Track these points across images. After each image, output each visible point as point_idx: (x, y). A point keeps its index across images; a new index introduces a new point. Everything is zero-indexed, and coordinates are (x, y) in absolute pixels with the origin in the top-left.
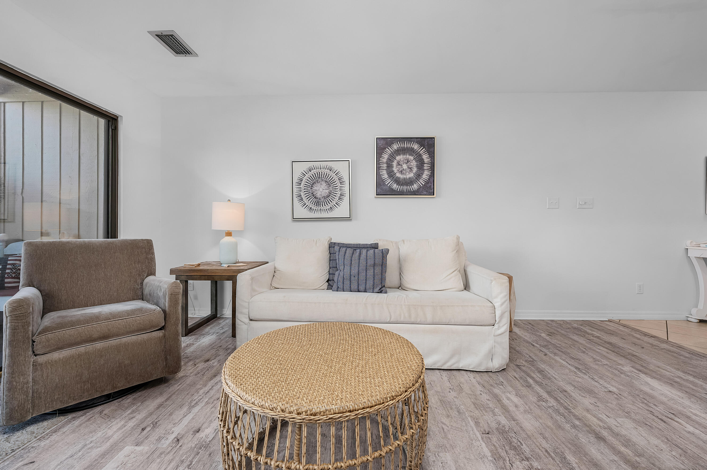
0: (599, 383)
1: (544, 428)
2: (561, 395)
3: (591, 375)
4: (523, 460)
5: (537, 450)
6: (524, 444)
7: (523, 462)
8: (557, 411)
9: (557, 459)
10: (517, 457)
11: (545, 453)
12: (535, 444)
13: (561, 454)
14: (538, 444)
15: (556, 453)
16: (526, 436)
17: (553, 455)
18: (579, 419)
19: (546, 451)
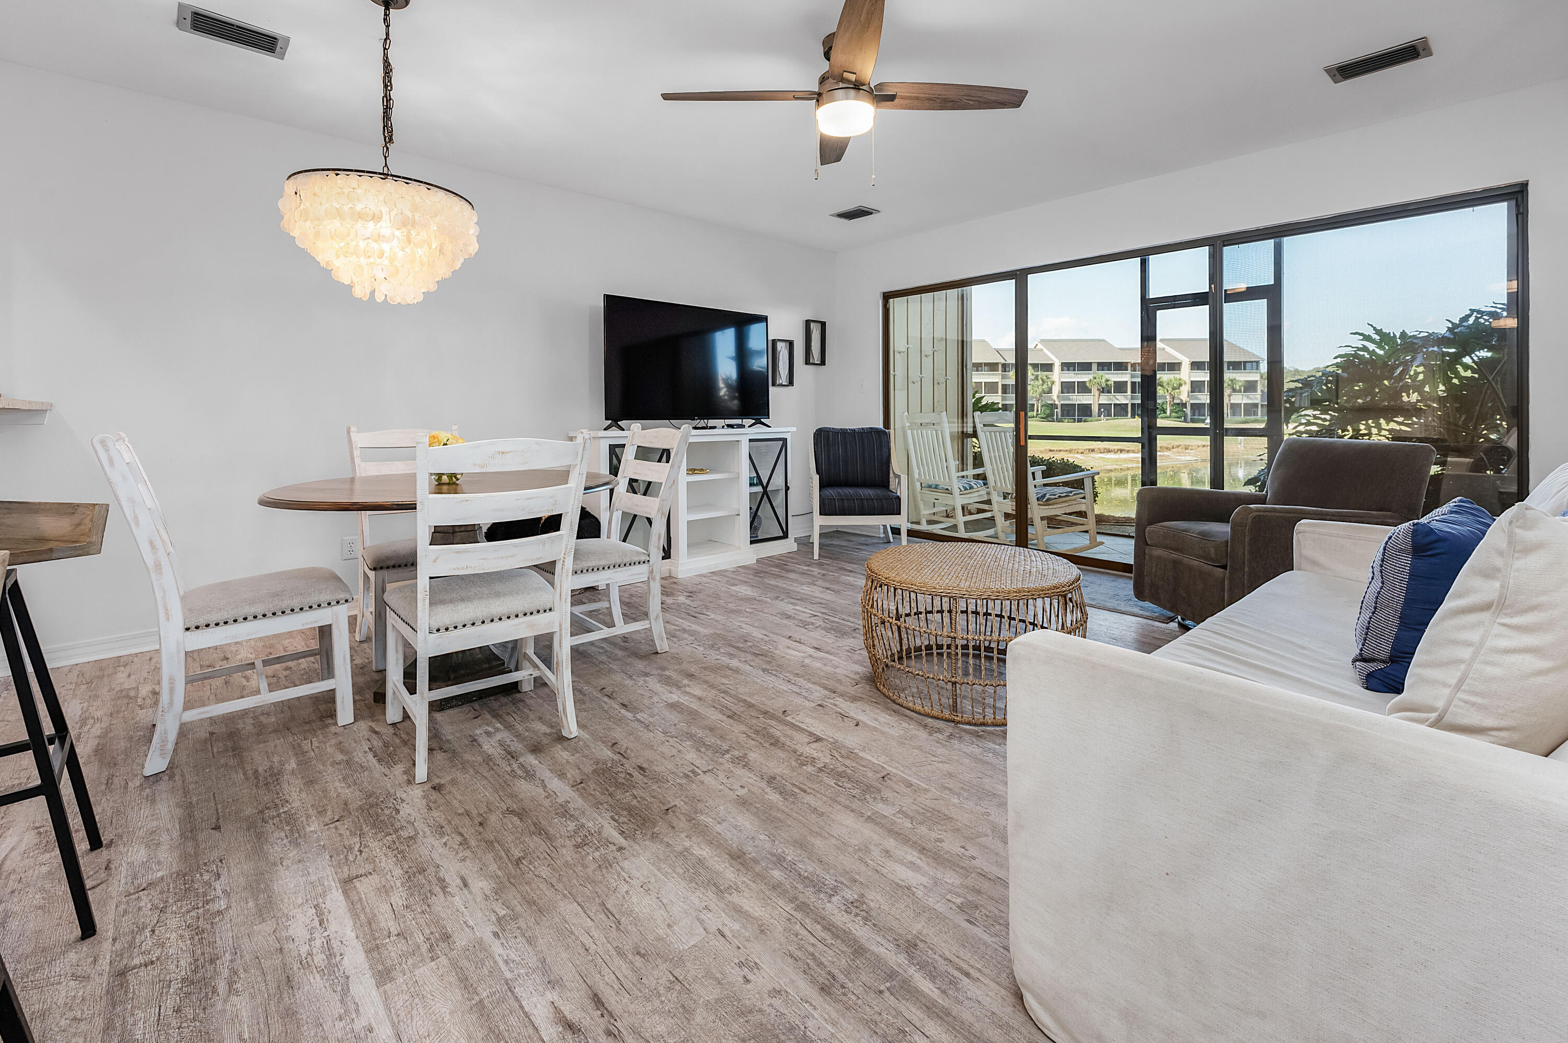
1: (822, 828)
4: (825, 767)
5: (815, 786)
6: (834, 785)
7: (823, 765)
9: (789, 787)
10: (831, 767)
11: (806, 788)
12: (821, 793)
13: (786, 797)
14: (819, 795)
15: (793, 795)
16: (839, 799)
17: (796, 790)
19: (805, 791)
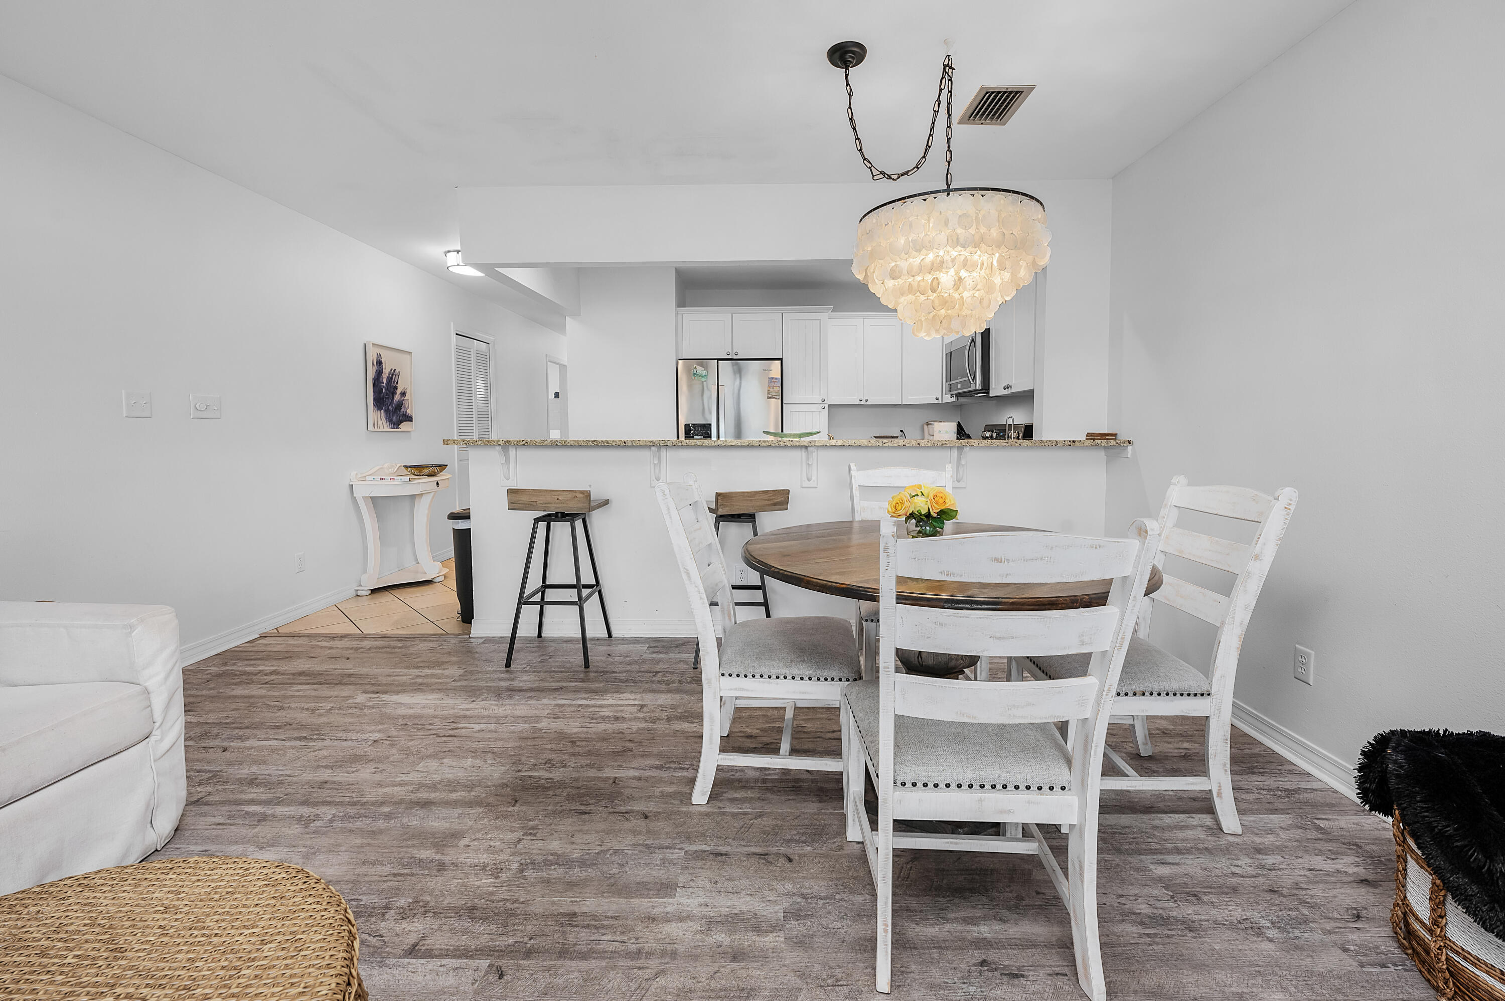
0: (351, 740)
1: (359, 853)
2: (326, 792)
3: (331, 736)
4: (383, 915)
5: (384, 886)
6: (360, 897)
7: (387, 916)
8: (346, 817)
9: (416, 870)
10: (374, 919)
11: (396, 879)
12: (374, 882)
13: (412, 860)
14: (377, 878)
15: (407, 865)
16: (350, 885)
17: (405, 871)
18: (382, 804)
19: (395, 875)
